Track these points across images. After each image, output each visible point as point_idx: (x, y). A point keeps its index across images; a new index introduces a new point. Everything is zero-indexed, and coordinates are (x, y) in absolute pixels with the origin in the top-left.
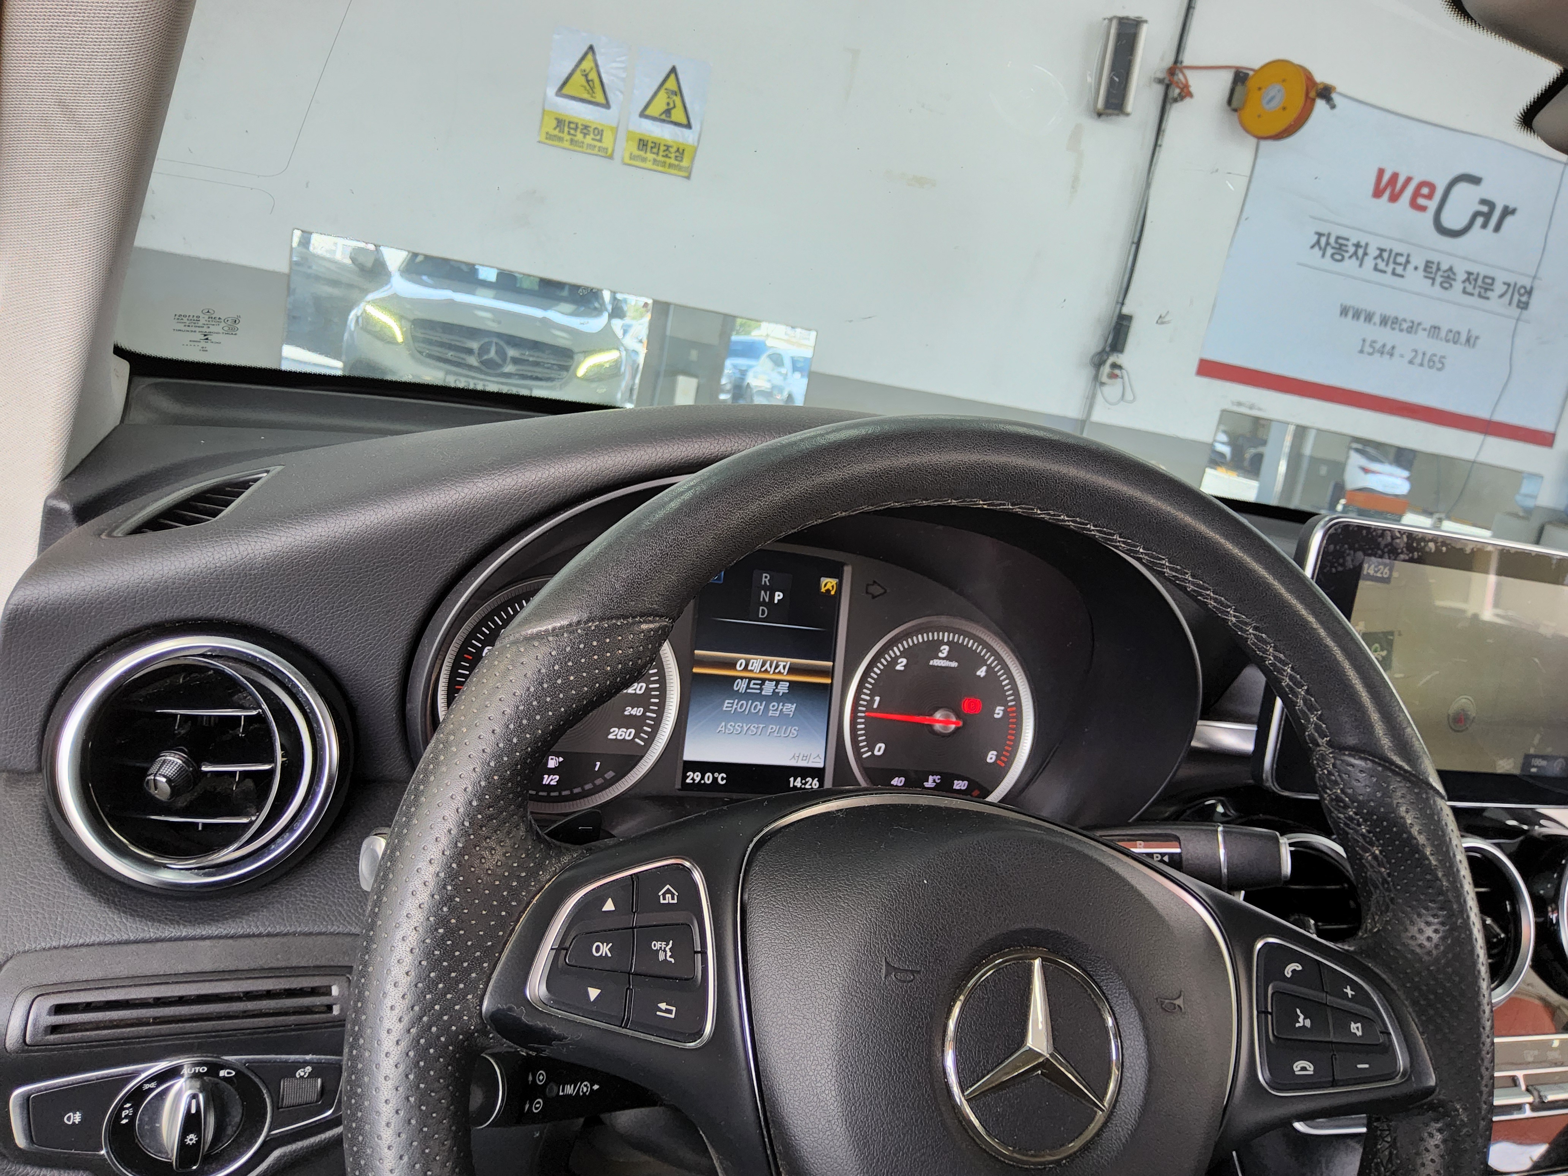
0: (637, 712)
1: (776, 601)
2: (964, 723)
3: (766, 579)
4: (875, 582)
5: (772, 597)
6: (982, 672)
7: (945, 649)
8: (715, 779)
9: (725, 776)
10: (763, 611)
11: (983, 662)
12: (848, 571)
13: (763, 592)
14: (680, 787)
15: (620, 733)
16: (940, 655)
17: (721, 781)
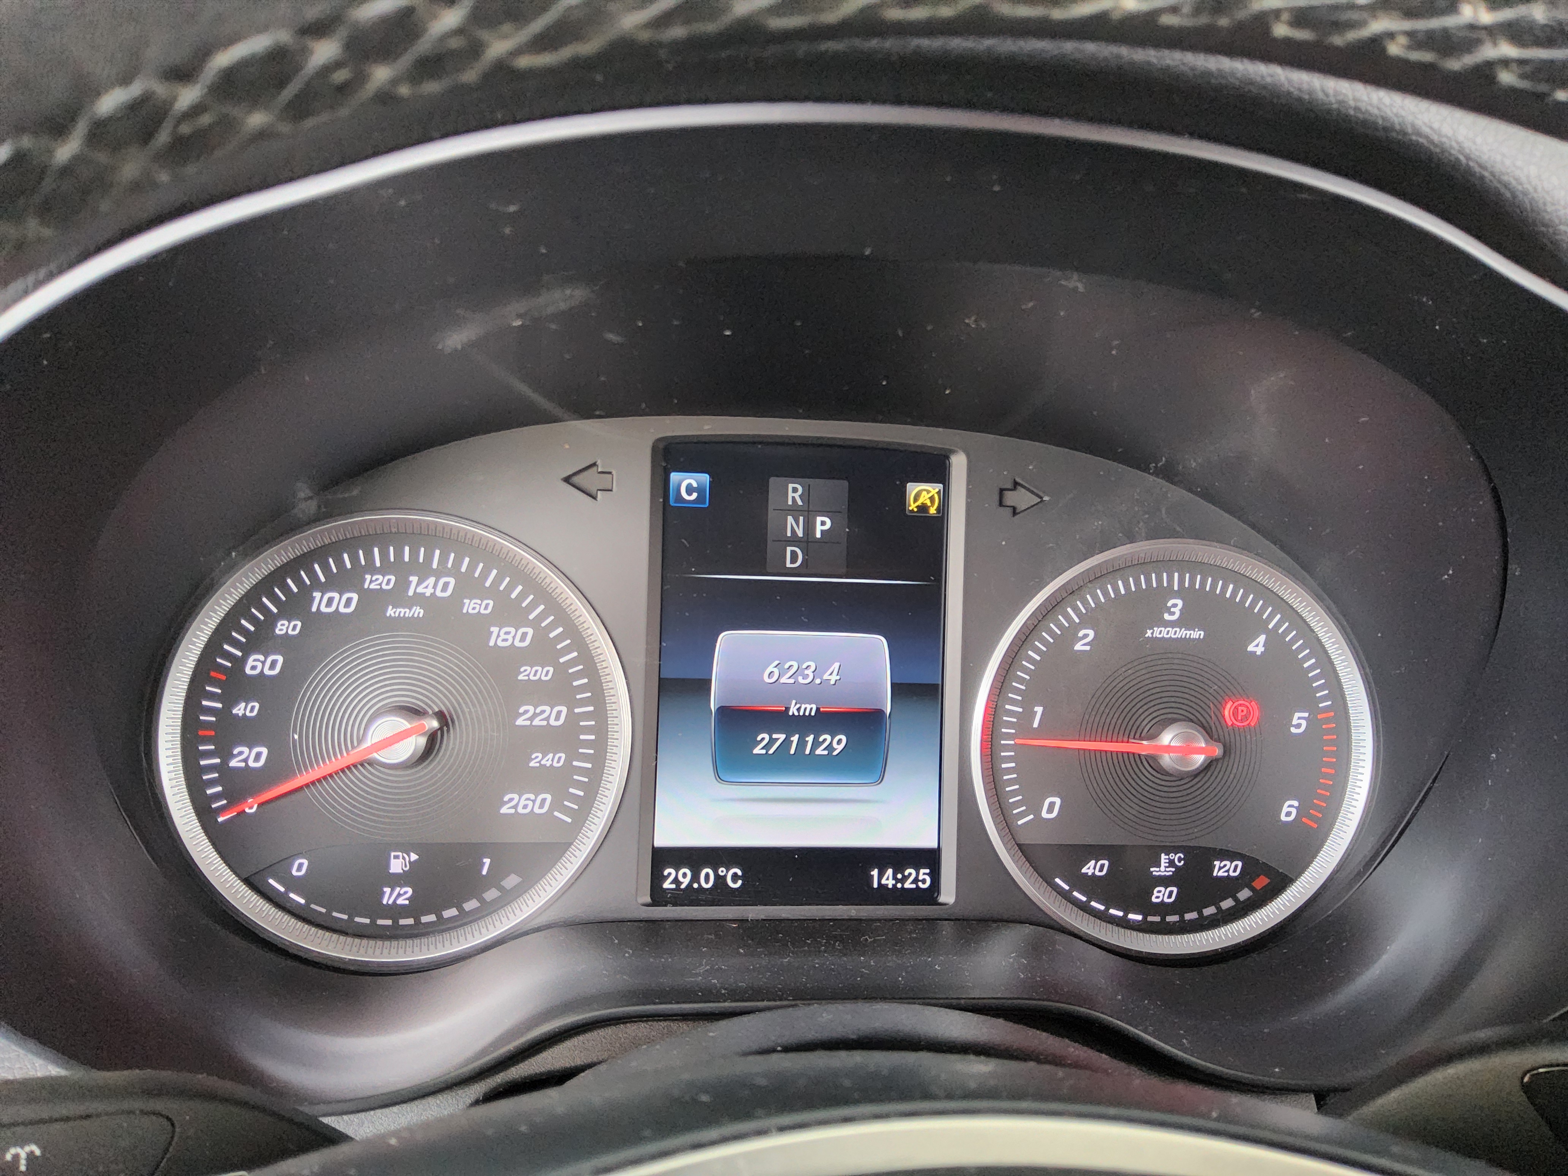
0: (555, 760)
1: (818, 535)
2: (1227, 751)
3: (794, 492)
4: (1016, 484)
5: (809, 527)
6: (1257, 646)
7: (1177, 605)
8: (720, 880)
9: (740, 873)
10: (794, 556)
11: (1260, 626)
12: (959, 464)
13: (790, 519)
14: (648, 900)
15: (523, 802)
16: (1167, 617)
17: (733, 882)
